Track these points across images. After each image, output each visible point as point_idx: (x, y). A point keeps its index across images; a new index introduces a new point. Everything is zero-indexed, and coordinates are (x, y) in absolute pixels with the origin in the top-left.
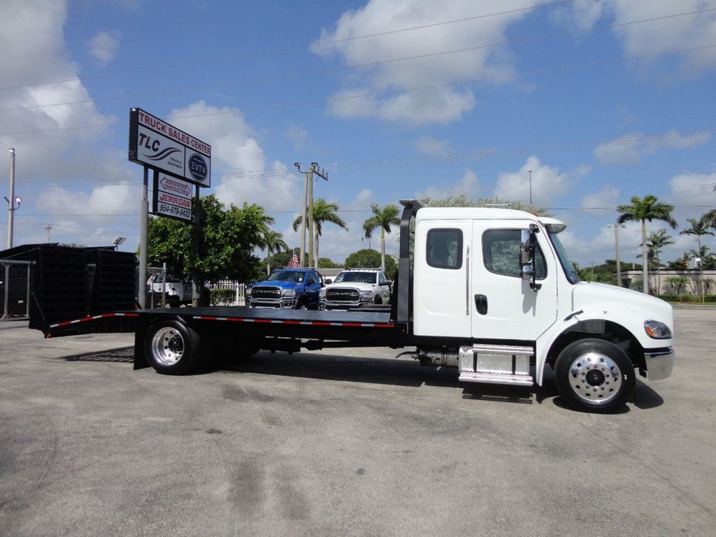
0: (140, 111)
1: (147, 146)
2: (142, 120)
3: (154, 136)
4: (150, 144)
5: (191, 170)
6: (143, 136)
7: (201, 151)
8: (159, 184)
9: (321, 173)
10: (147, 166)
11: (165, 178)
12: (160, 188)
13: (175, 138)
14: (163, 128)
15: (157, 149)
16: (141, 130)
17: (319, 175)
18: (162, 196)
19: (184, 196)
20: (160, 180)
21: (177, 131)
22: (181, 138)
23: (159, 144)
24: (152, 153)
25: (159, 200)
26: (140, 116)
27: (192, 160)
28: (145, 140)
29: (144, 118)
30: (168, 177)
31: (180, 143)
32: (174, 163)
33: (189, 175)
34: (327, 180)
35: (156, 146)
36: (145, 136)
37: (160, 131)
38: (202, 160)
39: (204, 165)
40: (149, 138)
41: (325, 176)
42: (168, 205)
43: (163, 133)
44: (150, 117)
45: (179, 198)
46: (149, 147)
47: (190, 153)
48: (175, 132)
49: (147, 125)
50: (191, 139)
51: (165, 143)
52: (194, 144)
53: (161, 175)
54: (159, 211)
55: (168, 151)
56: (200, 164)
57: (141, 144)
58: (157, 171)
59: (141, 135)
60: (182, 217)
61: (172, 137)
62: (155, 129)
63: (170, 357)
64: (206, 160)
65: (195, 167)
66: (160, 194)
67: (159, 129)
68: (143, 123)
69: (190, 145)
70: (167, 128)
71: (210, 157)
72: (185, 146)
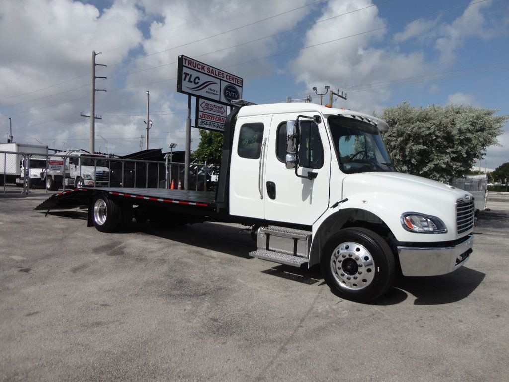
0: (184, 57)
1: (190, 81)
2: (185, 63)
3: (195, 74)
4: (192, 79)
5: (225, 96)
6: (187, 74)
7: (234, 83)
8: (200, 107)
9: (340, 94)
10: (190, 95)
11: (204, 103)
12: (200, 109)
13: (212, 74)
14: (203, 68)
15: (198, 83)
16: (185, 70)
17: (339, 96)
18: (202, 115)
19: (220, 115)
20: (200, 103)
21: (214, 69)
22: (217, 74)
23: (199, 79)
24: (193, 85)
25: (199, 117)
26: (184, 60)
27: (226, 88)
28: (188, 77)
29: (187, 62)
30: (207, 102)
31: (217, 78)
32: (212, 92)
33: (223, 100)
34: (346, 99)
35: (197, 80)
36: (188, 74)
37: (200, 70)
38: (235, 89)
39: (237, 92)
40: (191, 75)
41: (344, 96)
42: (206, 121)
43: (203, 71)
44: (192, 61)
45: (215, 116)
46: (191, 82)
47: (224, 84)
48: (212, 70)
49: (190, 66)
50: (225, 74)
51: (204, 78)
52: (228, 77)
53: (201, 101)
54: (199, 126)
55: (206, 84)
56: (233, 91)
57: (185, 80)
58: (198, 97)
59: (185, 73)
60: (218, 129)
61: (210, 74)
62: (196, 68)
63: (100, 220)
64: (239, 89)
65: (228, 94)
66: (200, 114)
67: (200, 68)
68: (187, 65)
69: (225, 79)
70: (206, 68)
71: (242, 87)
72: (221, 79)
